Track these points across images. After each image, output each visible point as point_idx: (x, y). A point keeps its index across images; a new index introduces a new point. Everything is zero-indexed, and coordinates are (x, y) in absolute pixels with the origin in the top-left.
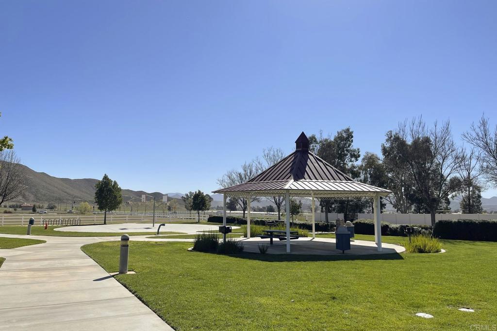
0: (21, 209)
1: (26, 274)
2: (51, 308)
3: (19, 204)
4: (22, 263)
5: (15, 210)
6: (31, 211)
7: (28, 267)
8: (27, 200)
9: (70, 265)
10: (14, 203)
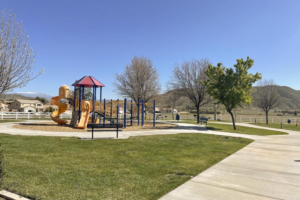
0: (288, 113)
1: (258, 150)
2: (255, 170)
3: (287, 110)
4: (261, 144)
5: (284, 114)
6: (294, 115)
7: (263, 147)
8: (292, 108)
9: (288, 149)
10: (284, 110)
